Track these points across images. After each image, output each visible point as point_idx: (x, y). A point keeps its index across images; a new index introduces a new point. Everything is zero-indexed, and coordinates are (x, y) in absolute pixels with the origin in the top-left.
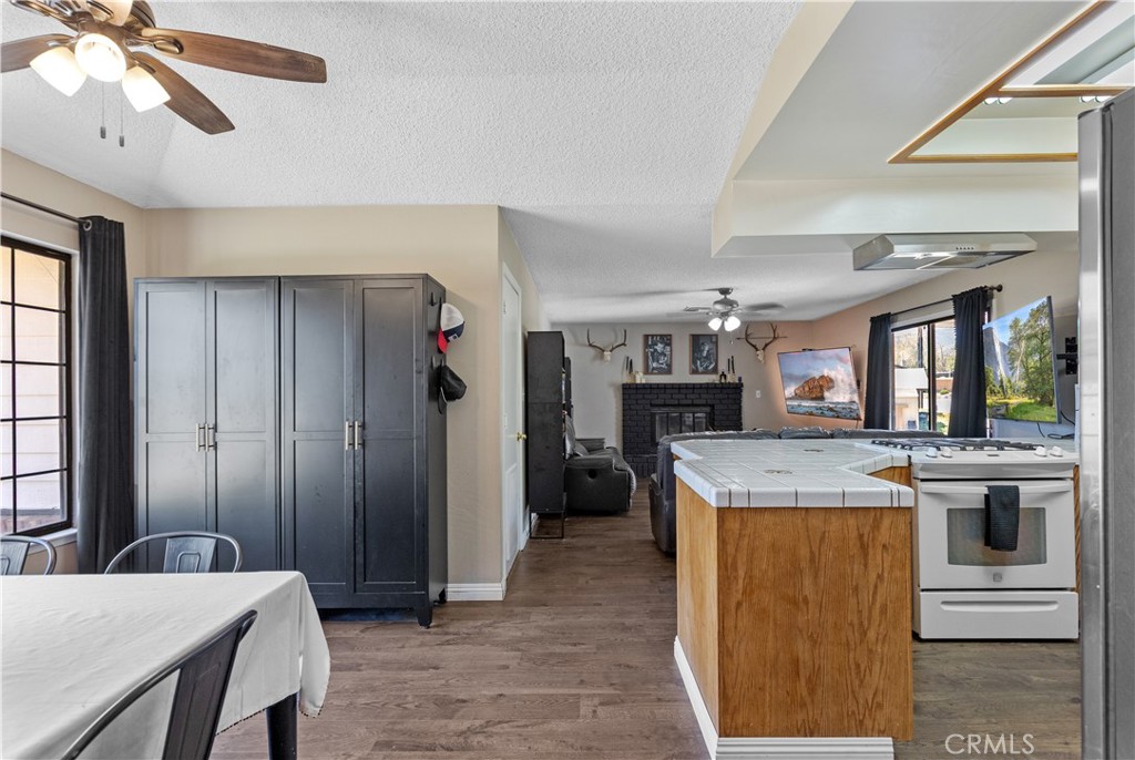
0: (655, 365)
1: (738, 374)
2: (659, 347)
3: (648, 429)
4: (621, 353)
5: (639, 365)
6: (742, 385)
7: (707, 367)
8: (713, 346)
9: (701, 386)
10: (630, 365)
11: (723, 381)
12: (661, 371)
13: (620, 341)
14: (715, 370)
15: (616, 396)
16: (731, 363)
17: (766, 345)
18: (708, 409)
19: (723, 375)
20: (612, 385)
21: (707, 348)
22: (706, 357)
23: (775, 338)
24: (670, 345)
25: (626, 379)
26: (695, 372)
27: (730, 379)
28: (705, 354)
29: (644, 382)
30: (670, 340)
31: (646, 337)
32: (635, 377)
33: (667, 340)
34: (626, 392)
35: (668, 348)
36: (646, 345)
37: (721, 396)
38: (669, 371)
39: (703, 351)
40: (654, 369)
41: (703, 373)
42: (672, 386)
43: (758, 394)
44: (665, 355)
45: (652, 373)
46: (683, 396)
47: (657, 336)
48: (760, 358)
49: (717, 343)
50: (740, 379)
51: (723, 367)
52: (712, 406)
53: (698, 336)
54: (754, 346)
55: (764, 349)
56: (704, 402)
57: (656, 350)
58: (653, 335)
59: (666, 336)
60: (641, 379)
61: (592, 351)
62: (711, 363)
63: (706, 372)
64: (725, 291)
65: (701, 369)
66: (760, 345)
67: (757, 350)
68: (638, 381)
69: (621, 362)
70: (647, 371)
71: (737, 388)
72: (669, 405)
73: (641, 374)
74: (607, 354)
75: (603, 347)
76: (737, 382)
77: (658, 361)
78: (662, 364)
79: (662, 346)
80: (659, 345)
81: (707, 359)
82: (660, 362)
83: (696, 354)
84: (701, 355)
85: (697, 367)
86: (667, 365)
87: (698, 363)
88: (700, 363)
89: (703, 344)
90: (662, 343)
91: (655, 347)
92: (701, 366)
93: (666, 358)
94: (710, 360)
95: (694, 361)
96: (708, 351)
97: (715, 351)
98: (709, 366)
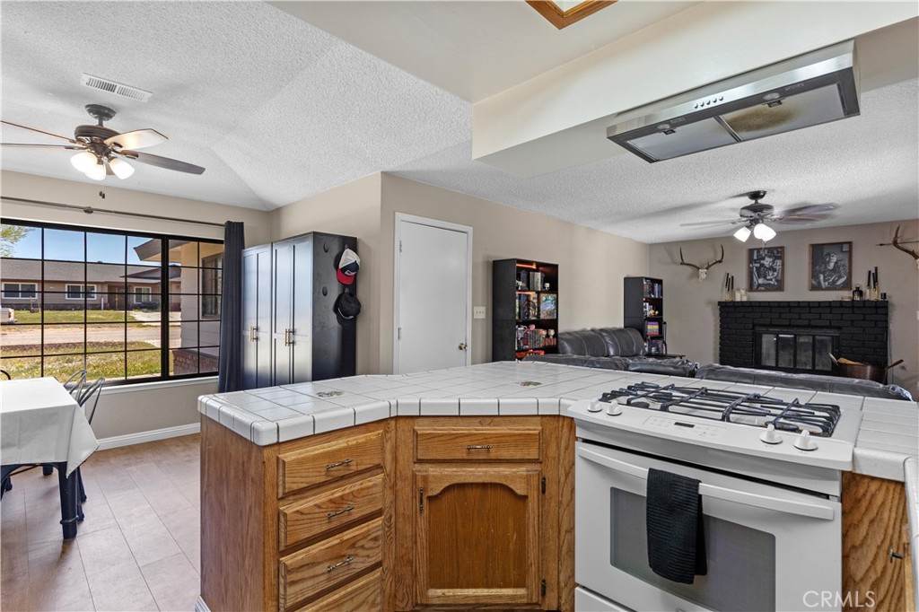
0: (761, 281)
1: (883, 291)
2: (767, 262)
4: (719, 272)
5: (741, 280)
6: (888, 303)
7: (834, 282)
8: (846, 258)
9: (830, 305)
10: (730, 283)
11: (857, 298)
12: (768, 288)
13: (719, 258)
15: (714, 315)
16: (872, 277)
18: (835, 332)
19: (861, 293)
20: (710, 303)
21: (834, 259)
22: (834, 270)
25: (726, 297)
26: (814, 288)
27: (870, 296)
28: (832, 265)
29: (745, 299)
30: (782, 253)
31: (751, 251)
32: (734, 295)
34: (724, 309)
35: (779, 262)
36: (751, 260)
37: (854, 317)
38: (779, 287)
39: (827, 263)
40: (759, 285)
41: (827, 289)
42: (779, 305)
44: (775, 270)
45: (757, 290)
46: (796, 316)
49: (850, 252)
50: (884, 296)
51: (859, 281)
52: (840, 328)
53: (823, 245)
54: (913, 253)
56: (826, 323)
57: (763, 265)
59: (776, 248)
60: (741, 296)
61: (689, 270)
62: (840, 277)
63: (833, 287)
65: (824, 285)
67: (917, 257)
68: (738, 299)
69: (721, 279)
70: (751, 288)
71: (879, 308)
73: (743, 292)
74: (703, 272)
75: (698, 265)
76: (879, 299)
77: (765, 277)
78: (771, 280)
79: (771, 260)
80: (767, 259)
81: (835, 273)
82: (768, 278)
83: (818, 267)
84: (826, 268)
85: (819, 283)
86: (776, 281)
87: (822, 277)
88: (824, 277)
89: (829, 255)
90: (770, 257)
91: (762, 262)
92: (825, 281)
93: (776, 274)
94: (839, 272)
95: (814, 275)
96: (836, 263)
97: (847, 262)
98: (838, 280)
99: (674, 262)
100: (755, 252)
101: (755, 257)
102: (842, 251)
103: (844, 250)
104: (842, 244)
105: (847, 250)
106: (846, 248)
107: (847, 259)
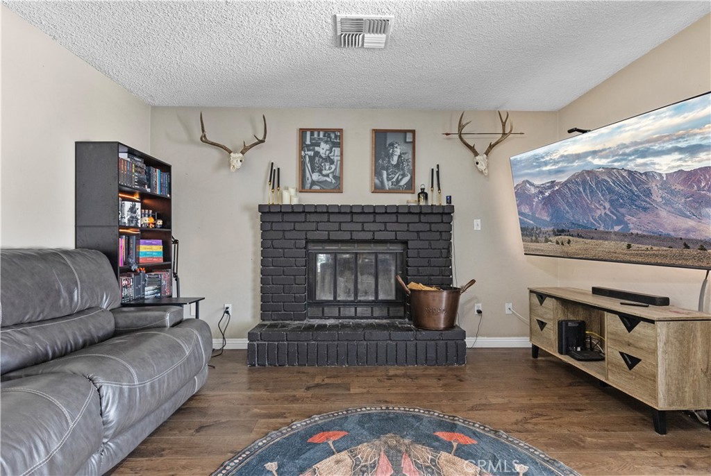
0: (316, 177)
1: (445, 194)
2: (323, 149)
4: (260, 160)
5: (289, 177)
6: (453, 209)
8: (408, 149)
9: (386, 211)
10: (274, 176)
11: (422, 203)
12: (325, 188)
13: (260, 137)
14: (410, 187)
15: (253, 227)
16: (436, 174)
17: (491, 147)
18: (398, 248)
19: (424, 194)
20: (247, 208)
21: (398, 151)
22: (397, 166)
23: (504, 135)
24: (339, 145)
25: (269, 199)
26: (378, 189)
27: (435, 200)
28: (395, 160)
29: (295, 202)
30: (341, 137)
31: (303, 132)
33: (335, 137)
34: (269, 218)
35: (337, 151)
36: (302, 146)
37: (420, 227)
38: (338, 189)
39: (390, 156)
40: (313, 183)
41: (390, 191)
42: (340, 211)
43: (477, 224)
44: (332, 162)
45: (310, 191)
46: (359, 227)
47: (319, 130)
48: (482, 167)
49: (413, 143)
50: (449, 199)
51: (422, 181)
52: (405, 243)
53: (385, 132)
54: (472, 148)
55: (487, 153)
56: (391, 236)
57: (317, 154)
58: (312, 131)
59: (334, 131)
60: (290, 196)
61: (215, 153)
62: (404, 175)
63: (396, 189)
65: (388, 185)
66: (481, 147)
67: (476, 154)
68: (286, 201)
69: (264, 173)
71: (445, 214)
72: (335, 241)
73: (293, 191)
74: (236, 157)
75: (230, 148)
76: (444, 203)
77: (320, 171)
78: (327, 176)
79: (327, 147)
80: (323, 145)
81: (398, 169)
82: (324, 172)
83: (380, 161)
84: (389, 162)
85: (382, 182)
86: (335, 177)
87: (385, 175)
88: (388, 174)
89: (392, 145)
90: (326, 142)
91: (317, 149)
92: (389, 179)
93: (333, 167)
94: (403, 169)
95: (377, 172)
96: (400, 156)
97: (410, 156)
98: (401, 179)
99: (191, 141)
100: (308, 133)
101: (308, 142)
102: (406, 142)
103: (408, 140)
104: (405, 132)
105: (411, 140)
106: (409, 138)
107: (411, 152)
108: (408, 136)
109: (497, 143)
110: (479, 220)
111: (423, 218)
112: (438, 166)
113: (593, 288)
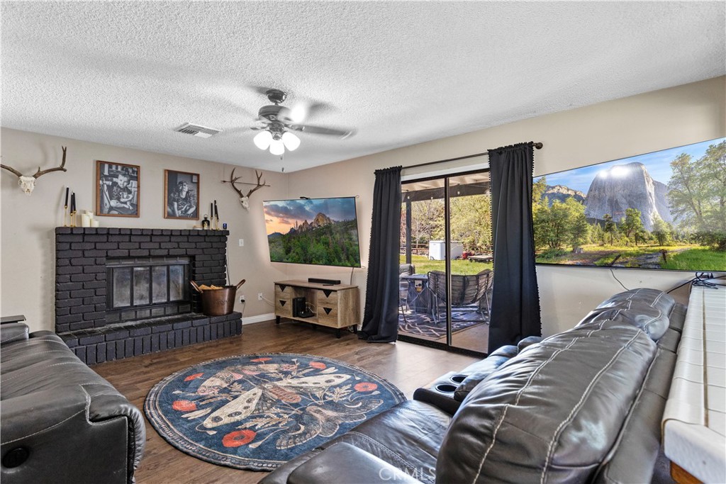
0: (114, 203)
1: (222, 221)
2: (121, 180)
3: (102, 291)
5: (86, 201)
6: (228, 233)
7: (186, 211)
9: (181, 233)
10: (71, 202)
11: (206, 228)
12: (122, 213)
14: (196, 215)
16: (214, 209)
17: (251, 192)
18: (185, 261)
19: (206, 221)
21: (186, 189)
22: (186, 199)
23: (259, 185)
24: (137, 179)
25: (64, 220)
26: (171, 216)
27: (215, 225)
28: (184, 195)
29: (96, 224)
30: (138, 172)
31: (100, 164)
32: (80, 218)
33: (133, 172)
34: (62, 239)
35: (134, 183)
36: (99, 175)
37: (203, 245)
38: (135, 213)
39: (180, 192)
40: (111, 208)
41: (180, 218)
42: (142, 233)
43: (241, 242)
44: (130, 192)
45: (108, 215)
46: (157, 246)
47: (117, 165)
48: (245, 204)
49: (198, 183)
50: (225, 226)
51: (205, 212)
52: (193, 257)
53: (176, 173)
54: (239, 192)
55: (248, 196)
56: (182, 252)
57: (115, 184)
58: (110, 164)
59: (132, 166)
60: (89, 220)
62: (191, 207)
63: (185, 216)
64: (276, 95)
65: (178, 213)
66: (245, 192)
67: (242, 196)
68: (86, 224)
69: (54, 193)
70: (99, 211)
71: (223, 235)
72: (133, 258)
73: (91, 215)
74: (27, 181)
75: (20, 171)
76: (221, 229)
77: (118, 199)
78: (125, 203)
79: (126, 179)
80: (121, 177)
81: (186, 202)
82: (122, 200)
83: (172, 195)
84: (179, 196)
85: (173, 211)
86: (132, 205)
87: (176, 204)
88: (178, 205)
89: (181, 183)
90: (124, 175)
91: (115, 180)
92: (178, 210)
93: (131, 196)
94: (190, 202)
95: (170, 202)
96: (187, 192)
97: (196, 193)
98: (189, 209)
100: (106, 166)
101: (106, 173)
103: (194, 181)
104: (192, 175)
105: (196, 181)
106: (195, 179)
107: (196, 190)
108: (194, 178)
109: (254, 190)
110: (242, 240)
111: (207, 239)
112: (215, 201)
113: (309, 279)
